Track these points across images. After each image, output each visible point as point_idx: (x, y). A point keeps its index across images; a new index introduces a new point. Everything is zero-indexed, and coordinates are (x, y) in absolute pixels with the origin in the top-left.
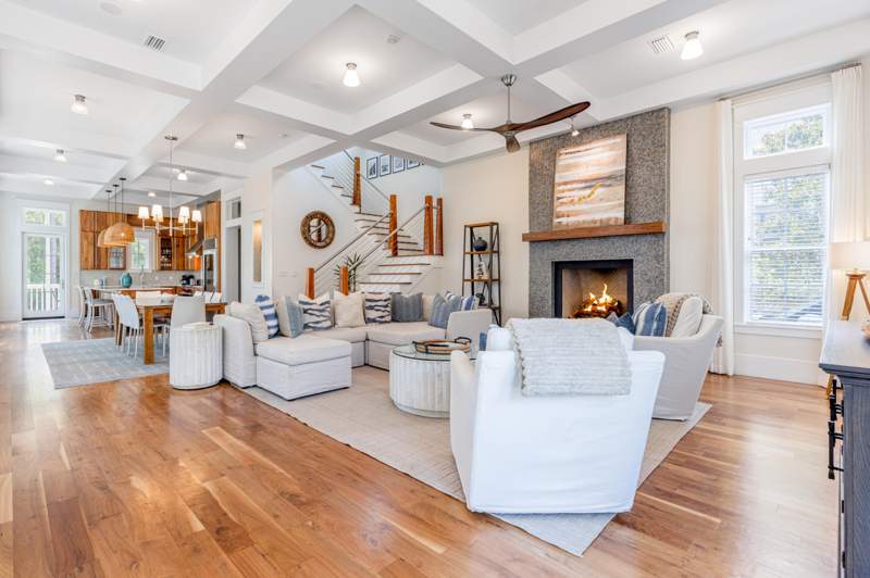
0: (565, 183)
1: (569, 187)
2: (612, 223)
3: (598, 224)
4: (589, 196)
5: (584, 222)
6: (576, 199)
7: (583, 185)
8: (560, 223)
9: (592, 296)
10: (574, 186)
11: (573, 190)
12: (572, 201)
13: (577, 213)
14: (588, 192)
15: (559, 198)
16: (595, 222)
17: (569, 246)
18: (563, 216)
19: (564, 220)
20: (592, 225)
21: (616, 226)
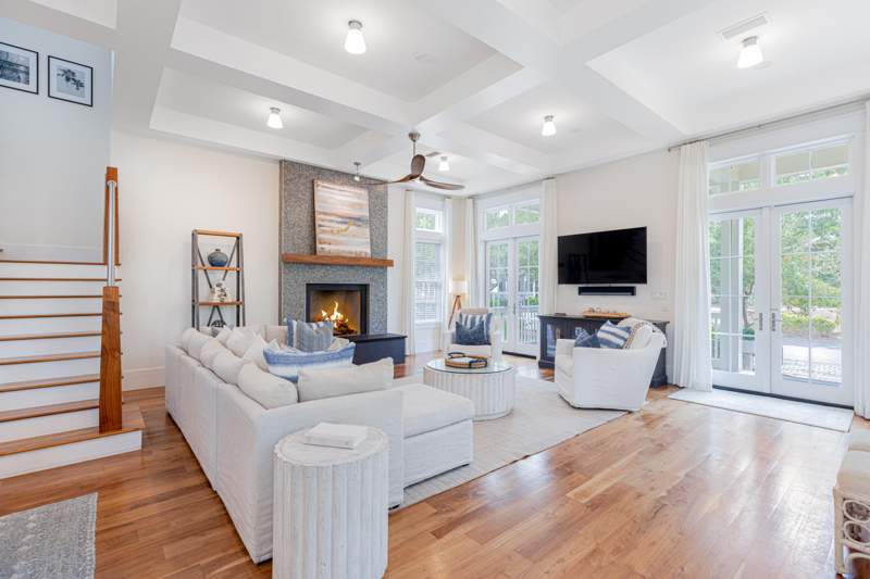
0: (325, 214)
1: (328, 217)
2: (363, 255)
3: (353, 255)
4: (346, 230)
5: (344, 252)
6: (335, 230)
7: (340, 220)
8: (322, 248)
9: (324, 314)
10: (333, 218)
11: (333, 221)
12: (332, 231)
13: (337, 243)
14: (344, 227)
15: (320, 226)
16: (351, 253)
17: (324, 270)
18: (325, 243)
19: (326, 246)
20: (349, 255)
21: (366, 259)
